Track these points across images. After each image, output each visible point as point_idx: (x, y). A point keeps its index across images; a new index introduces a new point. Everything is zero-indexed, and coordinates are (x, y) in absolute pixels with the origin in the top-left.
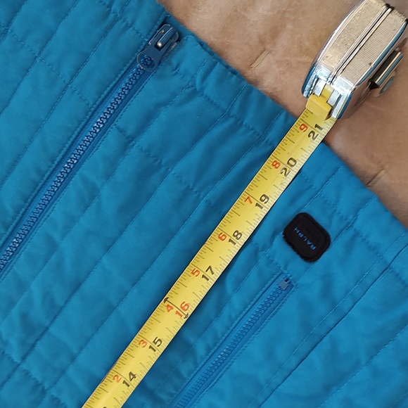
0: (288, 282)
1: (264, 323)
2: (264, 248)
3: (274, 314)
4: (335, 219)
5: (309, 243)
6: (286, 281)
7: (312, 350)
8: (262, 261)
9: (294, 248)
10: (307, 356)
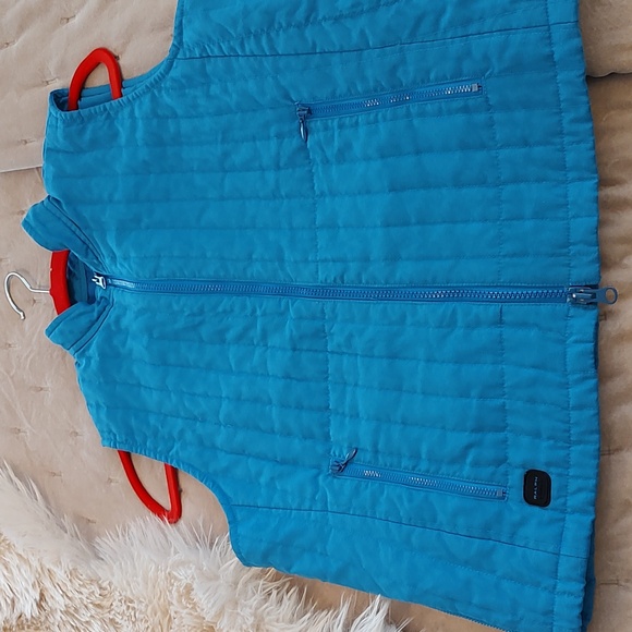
2: (510, 464)
4: (562, 500)
5: (535, 493)
6: (503, 493)
8: (502, 468)
10: (473, 538)
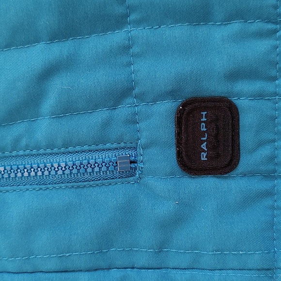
0: (133, 165)
1: (57, 186)
2: (141, 97)
3: (78, 187)
5: (204, 146)
6: (131, 162)
7: (88, 271)
9: (179, 135)
10: (73, 271)
